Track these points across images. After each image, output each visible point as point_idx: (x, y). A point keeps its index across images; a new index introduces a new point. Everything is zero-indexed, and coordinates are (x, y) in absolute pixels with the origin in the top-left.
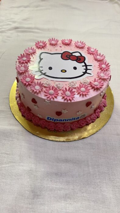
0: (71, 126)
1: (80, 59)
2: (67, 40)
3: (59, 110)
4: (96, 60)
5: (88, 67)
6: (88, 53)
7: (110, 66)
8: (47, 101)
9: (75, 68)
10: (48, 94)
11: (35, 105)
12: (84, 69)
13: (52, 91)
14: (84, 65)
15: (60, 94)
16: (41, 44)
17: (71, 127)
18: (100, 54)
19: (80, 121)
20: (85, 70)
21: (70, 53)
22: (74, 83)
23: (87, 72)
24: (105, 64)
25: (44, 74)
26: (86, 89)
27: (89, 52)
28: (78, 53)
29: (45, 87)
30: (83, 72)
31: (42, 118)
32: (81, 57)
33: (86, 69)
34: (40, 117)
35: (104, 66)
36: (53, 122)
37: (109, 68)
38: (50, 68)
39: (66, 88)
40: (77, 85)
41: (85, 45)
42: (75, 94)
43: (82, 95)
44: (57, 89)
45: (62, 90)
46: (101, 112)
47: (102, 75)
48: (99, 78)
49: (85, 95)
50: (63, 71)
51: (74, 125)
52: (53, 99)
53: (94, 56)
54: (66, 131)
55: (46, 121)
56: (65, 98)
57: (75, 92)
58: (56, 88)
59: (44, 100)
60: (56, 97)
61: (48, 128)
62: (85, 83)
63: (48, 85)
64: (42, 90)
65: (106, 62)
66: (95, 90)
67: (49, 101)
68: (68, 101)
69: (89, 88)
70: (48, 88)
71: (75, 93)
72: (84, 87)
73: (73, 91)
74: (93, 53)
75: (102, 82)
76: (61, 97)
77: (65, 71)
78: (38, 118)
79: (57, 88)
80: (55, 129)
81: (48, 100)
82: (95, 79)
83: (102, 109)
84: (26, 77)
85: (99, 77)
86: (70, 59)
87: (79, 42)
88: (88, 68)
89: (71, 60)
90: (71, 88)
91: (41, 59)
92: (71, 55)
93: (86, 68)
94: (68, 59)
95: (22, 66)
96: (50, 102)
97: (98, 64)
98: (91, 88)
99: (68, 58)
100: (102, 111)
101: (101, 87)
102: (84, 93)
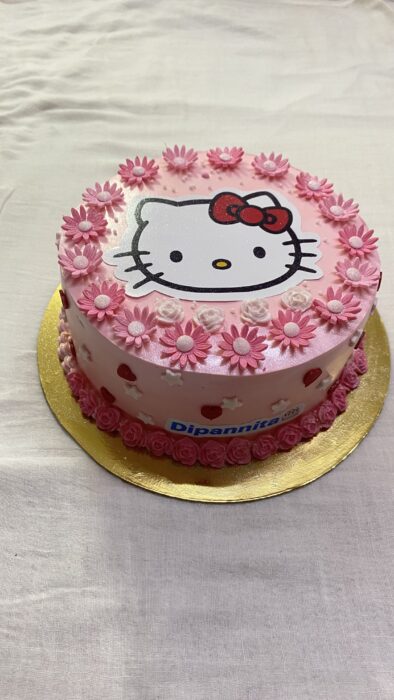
0: (252, 448)
1: (275, 220)
2: (227, 150)
3: (212, 401)
4: (329, 219)
5: (302, 245)
6: (301, 196)
7: (376, 240)
8: (173, 374)
9: (259, 252)
10: (174, 350)
11: (130, 386)
12: (291, 254)
13: (185, 340)
14: (290, 239)
15: (215, 349)
16: (139, 169)
17: (251, 452)
18: (341, 198)
19: (281, 431)
20: (293, 258)
21: (239, 197)
22: (258, 307)
23: (301, 265)
24: (360, 235)
25: (157, 278)
26: (302, 325)
27: (303, 193)
28: (266, 197)
29: (163, 325)
30: (287, 266)
31: (152, 423)
32: (275, 213)
33: (298, 255)
34: (148, 421)
35: (355, 241)
36: (190, 437)
37: (375, 248)
38: (176, 257)
39: (234, 328)
40: (271, 315)
41: (289, 166)
42: (266, 348)
43: (288, 348)
44: (203, 331)
45: (223, 334)
46: (348, 392)
47: (352, 272)
48: (341, 285)
49: (301, 348)
50: (218, 264)
51: (264, 445)
52: (193, 365)
53: (320, 207)
54: (237, 464)
55: (168, 434)
56: (234, 360)
57: (264, 338)
58: (201, 327)
59: (162, 371)
60: (201, 360)
61: (174, 457)
62: (296, 304)
63: (171, 317)
64: (152, 335)
65: (362, 228)
66: (330, 327)
67: (179, 374)
68: (241, 370)
69: (311, 322)
70: (173, 329)
71: (266, 342)
72: (295, 321)
73: (258, 335)
74: (317, 194)
75: (355, 299)
76: (219, 360)
77: (225, 265)
78: (139, 425)
79: (204, 327)
80: (198, 461)
81: (175, 371)
82: (330, 290)
83: (352, 384)
84: (96, 291)
85: (342, 281)
86: (239, 220)
87: (268, 155)
88: (303, 251)
89: (243, 222)
90: (251, 324)
91: (142, 225)
92: (242, 204)
93: (298, 248)
94: (234, 219)
95: (78, 253)
96: (181, 378)
97: (338, 236)
98: (317, 320)
99: (233, 215)
100: (352, 389)
101: (351, 319)
102: (296, 343)
